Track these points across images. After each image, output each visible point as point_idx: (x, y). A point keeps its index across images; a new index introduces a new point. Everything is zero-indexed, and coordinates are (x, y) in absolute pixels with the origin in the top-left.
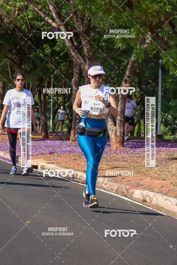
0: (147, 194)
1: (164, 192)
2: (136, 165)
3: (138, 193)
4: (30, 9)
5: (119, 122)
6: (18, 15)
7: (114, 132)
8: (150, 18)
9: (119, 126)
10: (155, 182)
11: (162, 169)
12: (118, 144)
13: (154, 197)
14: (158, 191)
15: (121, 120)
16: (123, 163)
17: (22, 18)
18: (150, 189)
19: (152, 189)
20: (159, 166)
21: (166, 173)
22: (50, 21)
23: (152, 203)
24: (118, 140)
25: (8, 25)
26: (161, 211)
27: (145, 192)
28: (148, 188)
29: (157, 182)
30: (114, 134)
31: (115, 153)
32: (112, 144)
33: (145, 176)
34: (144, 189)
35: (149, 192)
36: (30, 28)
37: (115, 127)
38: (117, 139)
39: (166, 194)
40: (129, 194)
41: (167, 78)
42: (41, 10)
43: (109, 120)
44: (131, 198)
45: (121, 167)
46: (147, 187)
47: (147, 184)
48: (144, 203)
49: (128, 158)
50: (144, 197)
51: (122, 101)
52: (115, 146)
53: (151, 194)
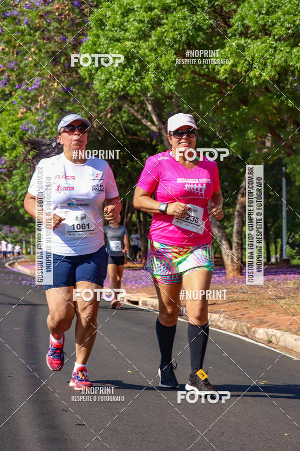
0: (273, 333)
1: (294, 330)
2: (258, 297)
3: (261, 333)
4: (125, 109)
5: (236, 245)
6: (111, 117)
7: (230, 257)
8: (269, 116)
9: (236, 250)
10: (282, 318)
11: (290, 302)
12: (235, 272)
13: (281, 337)
14: (286, 329)
15: (238, 243)
16: (243, 295)
17: (115, 121)
18: (276, 327)
19: (279, 327)
20: (286, 298)
21: (295, 306)
22: (149, 124)
23: (280, 344)
24: (235, 268)
25: (98, 130)
26: (290, 354)
27: (271, 331)
28: (273, 326)
29: (284, 318)
30: (230, 260)
31: (232, 283)
32: (228, 272)
33: (270, 311)
34: (269, 327)
35: (275, 331)
36: (125, 133)
37: (231, 252)
38: (233, 266)
39: (296, 333)
40: (250, 334)
41: (293, 189)
42: (137, 111)
43: (224, 242)
44: (253, 339)
45: (241, 301)
46: (273, 324)
47: (272, 321)
48: (270, 345)
49: (248, 289)
50: (270, 337)
51: (239, 219)
52: (231, 275)
53: (278, 333)
